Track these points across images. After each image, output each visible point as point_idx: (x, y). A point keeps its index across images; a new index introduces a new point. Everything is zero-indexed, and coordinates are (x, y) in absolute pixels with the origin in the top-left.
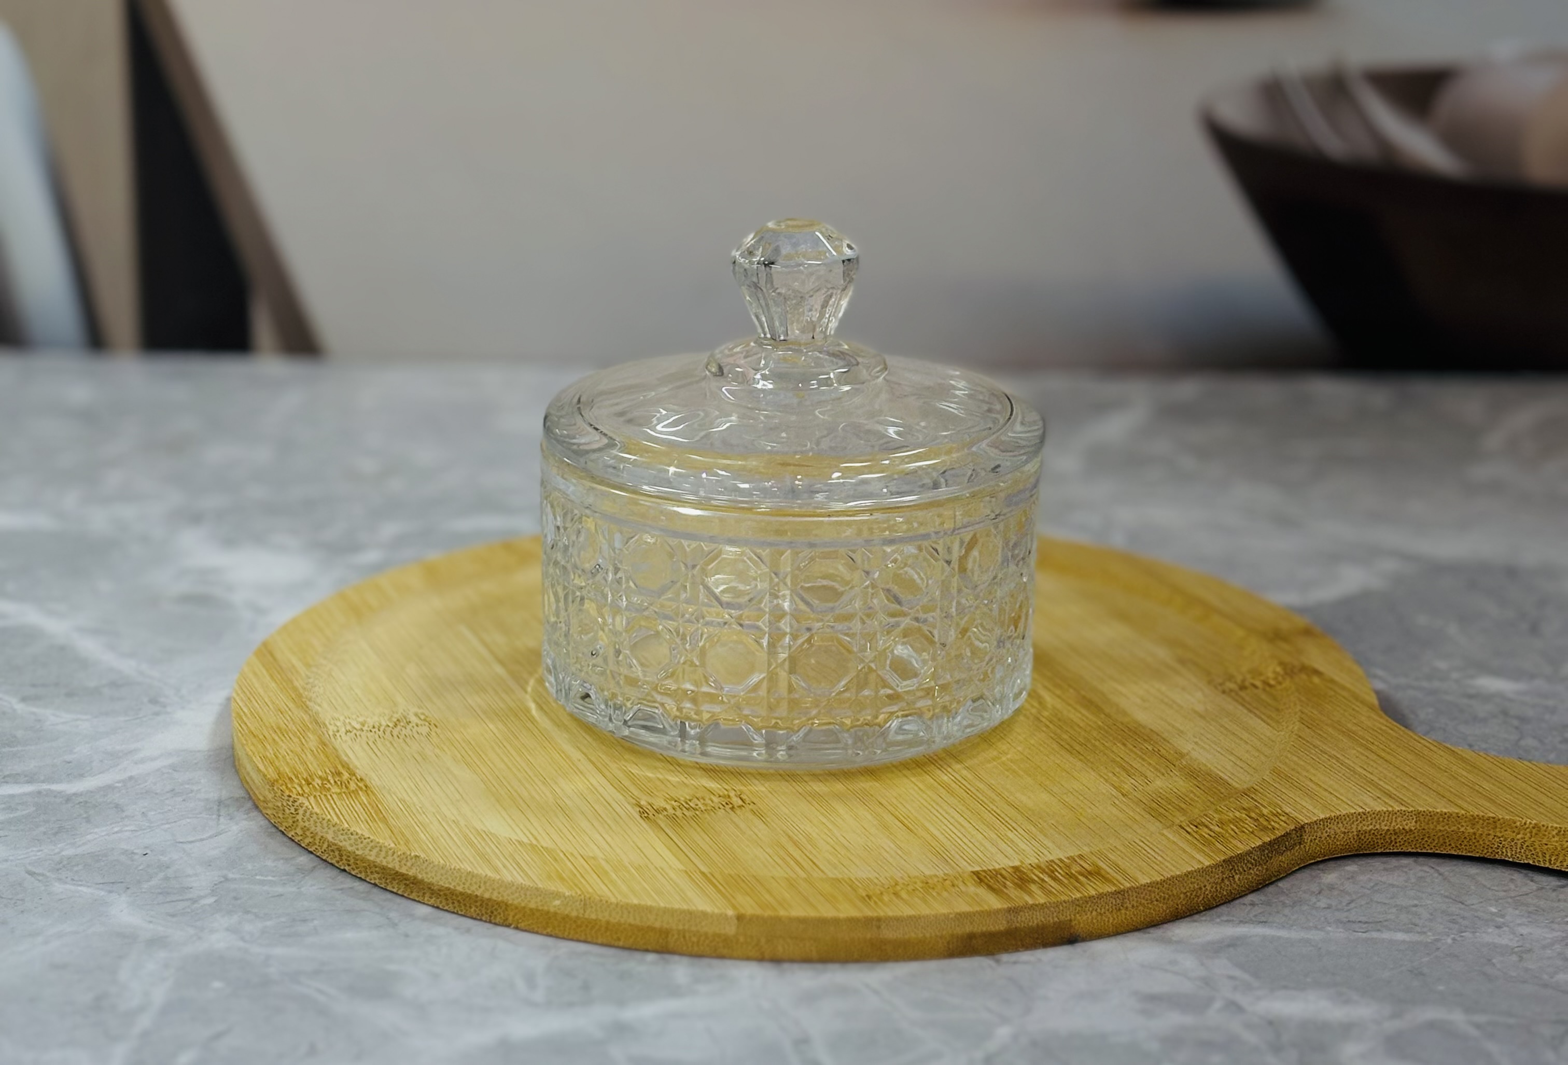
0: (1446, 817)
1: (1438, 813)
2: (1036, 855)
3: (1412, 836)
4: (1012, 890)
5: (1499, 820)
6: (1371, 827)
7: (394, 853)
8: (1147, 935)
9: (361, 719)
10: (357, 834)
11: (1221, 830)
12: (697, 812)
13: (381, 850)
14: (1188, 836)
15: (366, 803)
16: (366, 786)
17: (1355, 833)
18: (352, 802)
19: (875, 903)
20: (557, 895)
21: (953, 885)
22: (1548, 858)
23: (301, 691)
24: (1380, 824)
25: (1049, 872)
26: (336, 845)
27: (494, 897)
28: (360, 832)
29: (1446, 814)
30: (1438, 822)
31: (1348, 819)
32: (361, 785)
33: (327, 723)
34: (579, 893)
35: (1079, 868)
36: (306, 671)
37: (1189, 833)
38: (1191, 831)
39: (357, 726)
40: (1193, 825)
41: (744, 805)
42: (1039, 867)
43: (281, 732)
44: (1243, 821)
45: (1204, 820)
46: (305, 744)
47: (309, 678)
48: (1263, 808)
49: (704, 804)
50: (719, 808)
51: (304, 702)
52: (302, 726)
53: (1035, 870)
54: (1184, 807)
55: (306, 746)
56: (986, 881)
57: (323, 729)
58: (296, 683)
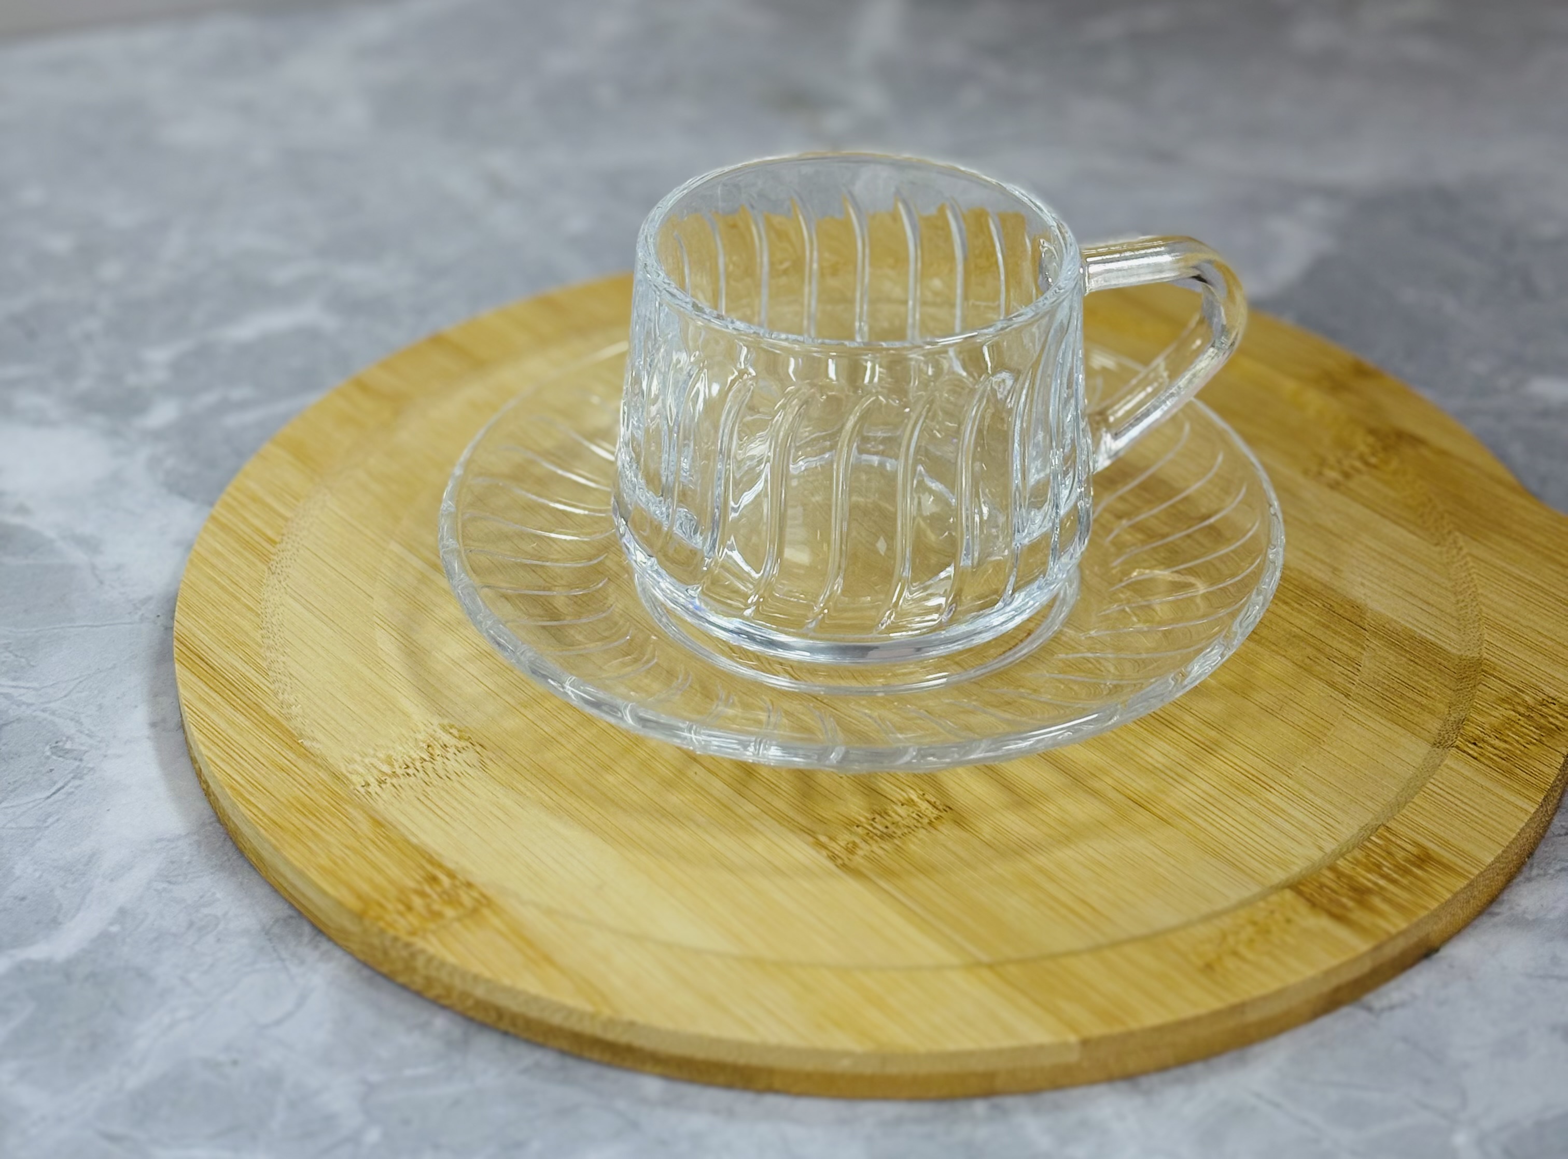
2: (1325, 830)
4: (1358, 913)
8: (1496, 919)
10: (526, 992)
11: (1508, 746)
12: (896, 841)
13: (571, 1014)
14: (1475, 762)
15: (501, 927)
16: (483, 896)
18: (487, 934)
20: (845, 1054)
21: (1289, 921)
25: (1377, 869)
26: (491, 1003)
27: (753, 1063)
28: (529, 991)
35: (1403, 853)
36: (266, 682)
37: (1475, 758)
38: (1475, 755)
39: (386, 768)
40: (1470, 742)
41: (940, 814)
42: (1358, 862)
43: (311, 813)
44: (1518, 723)
45: (1471, 730)
46: (355, 829)
47: (276, 694)
48: (1524, 695)
49: (893, 823)
50: (916, 827)
51: (301, 745)
52: (330, 794)
53: (1359, 869)
54: (1424, 701)
55: (359, 832)
56: (1318, 902)
57: (352, 788)
58: (265, 707)
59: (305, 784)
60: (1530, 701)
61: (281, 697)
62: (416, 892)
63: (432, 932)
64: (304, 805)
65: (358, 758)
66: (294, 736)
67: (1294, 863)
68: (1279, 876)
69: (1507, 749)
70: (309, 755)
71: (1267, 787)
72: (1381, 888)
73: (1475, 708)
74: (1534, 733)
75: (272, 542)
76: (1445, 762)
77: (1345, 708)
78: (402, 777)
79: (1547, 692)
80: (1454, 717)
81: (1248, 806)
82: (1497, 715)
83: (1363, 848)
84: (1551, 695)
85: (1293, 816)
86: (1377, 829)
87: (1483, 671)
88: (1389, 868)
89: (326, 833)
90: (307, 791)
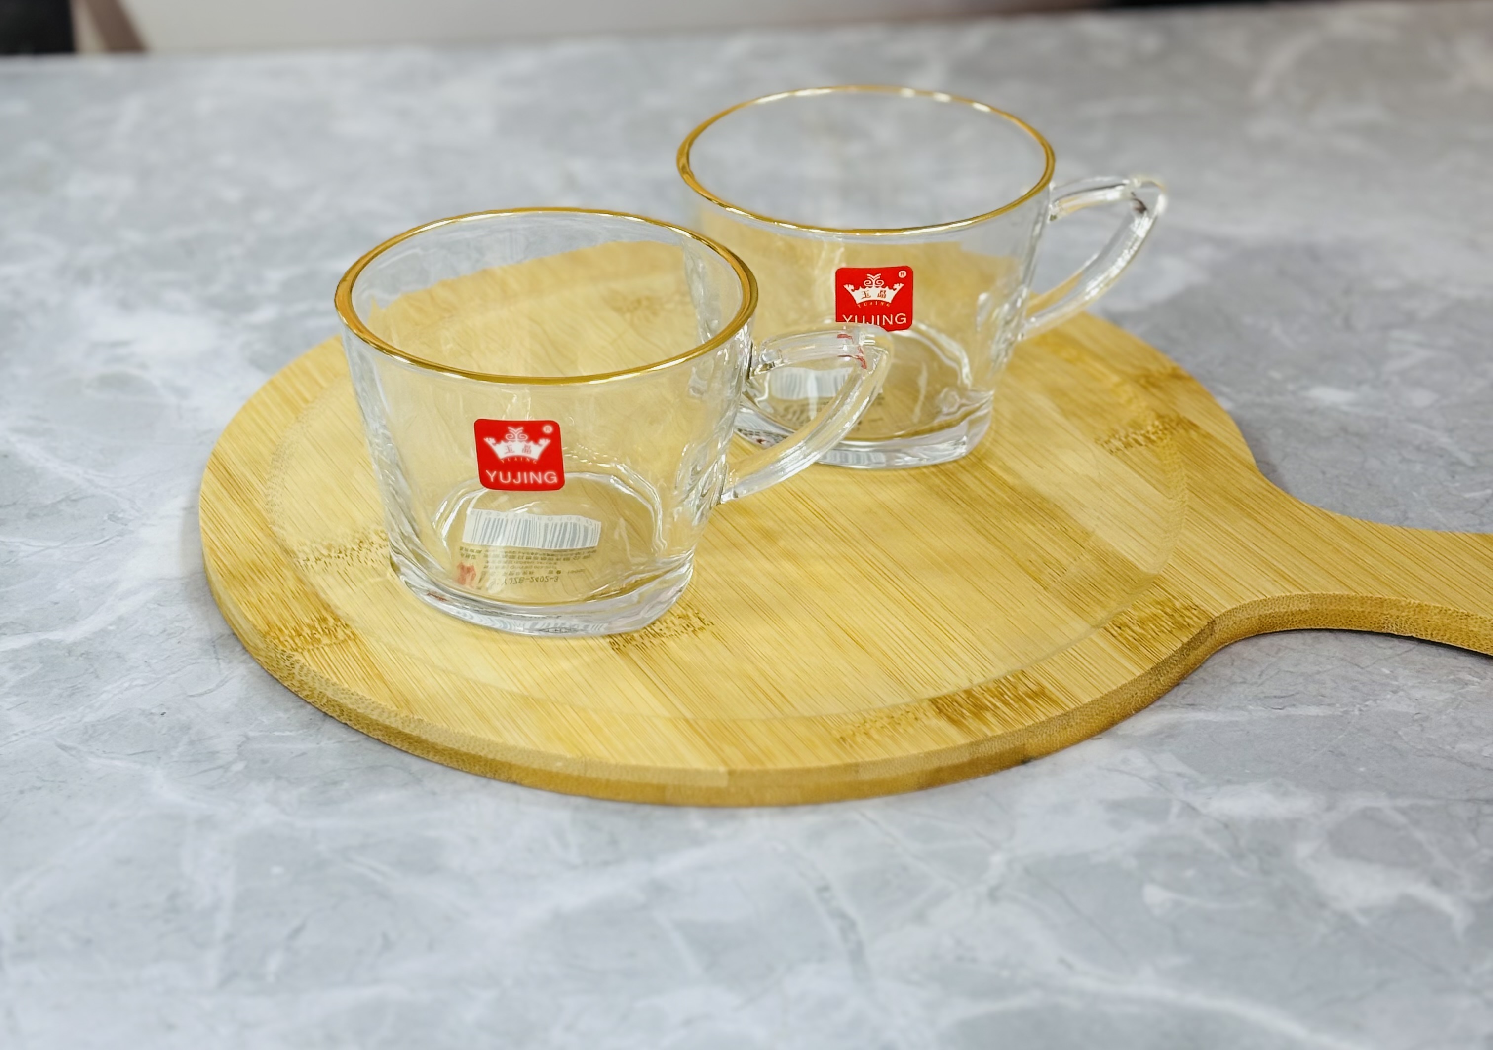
0: (1339, 599)
1: (1330, 595)
2: (980, 670)
3: (1307, 616)
4: (970, 720)
5: (1386, 600)
6: (1271, 611)
7: (396, 715)
9: (325, 543)
10: (358, 694)
11: (1143, 632)
13: (383, 712)
14: (1114, 639)
15: (357, 654)
16: (353, 634)
17: (1258, 617)
18: (345, 656)
19: (851, 746)
20: (559, 758)
21: (916, 719)
22: (1429, 633)
23: (264, 513)
24: (1279, 607)
25: (999, 695)
26: (336, 701)
27: (498, 758)
28: (360, 693)
29: (1337, 596)
30: (1331, 603)
31: (1251, 607)
32: (348, 632)
33: (295, 549)
34: (580, 755)
35: (1025, 689)
36: (263, 488)
37: (1114, 636)
38: (1116, 634)
39: (325, 552)
40: (1117, 626)
41: (704, 626)
42: (989, 690)
43: (258, 570)
44: (1160, 618)
45: (1124, 619)
46: (283, 583)
47: (266, 496)
48: (1175, 601)
49: (667, 628)
50: (682, 632)
51: (270, 529)
52: (276, 560)
53: (986, 694)
54: (1102, 598)
55: (285, 585)
56: (945, 710)
57: (295, 560)
58: (256, 504)
59: (261, 552)
60: (1178, 605)
61: (269, 498)
62: (308, 626)
63: (309, 650)
64: (255, 564)
65: (308, 543)
66: (267, 522)
67: (945, 687)
68: (932, 694)
69: (1143, 634)
70: (272, 535)
71: (953, 638)
72: (996, 707)
73: (1134, 605)
74: (1168, 625)
75: (306, 401)
76: (1091, 637)
77: (1040, 596)
78: (333, 558)
79: (1194, 601)
80: (1118, 610)
81: (932, 649)
82: (1148, 611)
83: (997, 682)
84: (1197, 604)
85: (961, 659)
86: (1015, 672)
87: (1154, 583)
88: (1009, 697)
89: (263, 583)
90: (261, 556)
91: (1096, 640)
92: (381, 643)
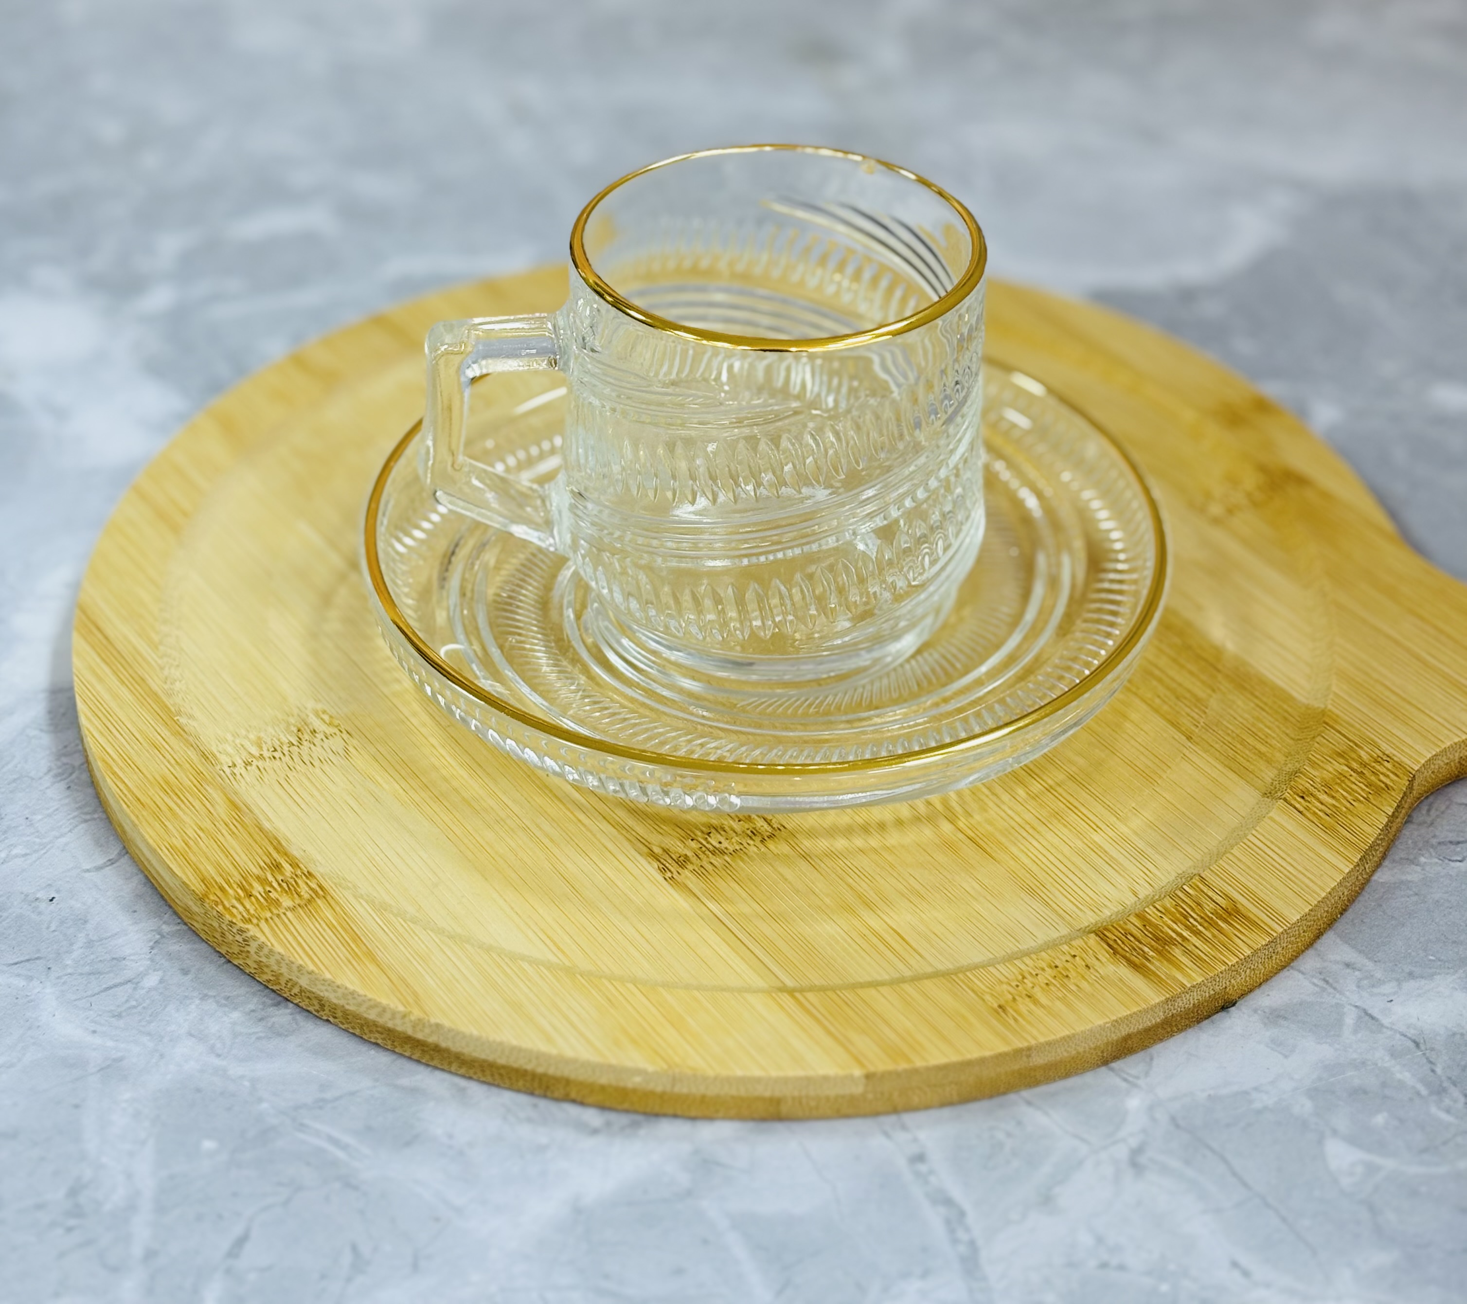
7: (404, 1016)
10: (346, 988)
12: (726, 856)
13: (385, 1011)
14: (1299, 816)
15: (334, 922)
16: (321, 887)
18: (317, 925)
19: (1015, 1020)
20: (638, 1072)
23: (165, 697)
26: (314, 993)
27: (551, 1072)
28: (349, 985)
31: (1452, 750)
33: (215, 750)
34: (665, 1066)
35: (1212, 906)
37: (1301, 812)
38: (1301, 809)
39: (254, 751)
40: (1298, 795)
41: (774, 832)
42: (1166, 912)
43: (173, 791)
44: (1349, 779)
45: (1303, 783)
46: (212, 811)
47: (162, 668)
48: (1359, 750)
50: (748, 844)
51: (177, 722)
52: (194, 772)
54: (1263, 749)
55: (215, 814)
56: (1120, 949)
57: (218, 768)
58: (150, 682)
59: (173, 761)
60: (1365, 757)
61: (166, 672)
62: (258, 878)
63: (266, 920)
64: (167, 783)
65: (229, 737)
66: (171, 711)
67: (1106, 907)
68: (1089, 919)
69: (1334, 806)
70: (182, 733)
71: (1095, 827)
72: (1184, 939)
73: (1309, 760)
76: (1271, 814)
77: (1185, 751)
78: (268, 760)
79: (1383, 748)
80: (1290, 767)
83: (1172, 895)
84: (1387, 752)
86: (1191, 879)
87: (1325, 723)
89: (185, 813)
90: (175, 769)
91: (1277, 818)
92: (361, 901)
